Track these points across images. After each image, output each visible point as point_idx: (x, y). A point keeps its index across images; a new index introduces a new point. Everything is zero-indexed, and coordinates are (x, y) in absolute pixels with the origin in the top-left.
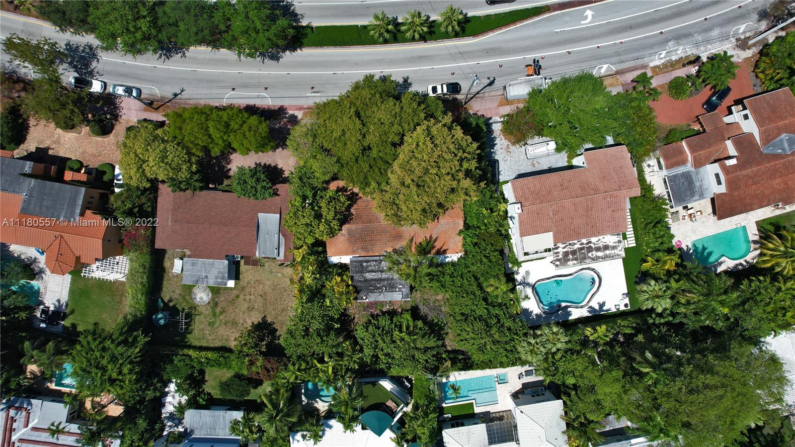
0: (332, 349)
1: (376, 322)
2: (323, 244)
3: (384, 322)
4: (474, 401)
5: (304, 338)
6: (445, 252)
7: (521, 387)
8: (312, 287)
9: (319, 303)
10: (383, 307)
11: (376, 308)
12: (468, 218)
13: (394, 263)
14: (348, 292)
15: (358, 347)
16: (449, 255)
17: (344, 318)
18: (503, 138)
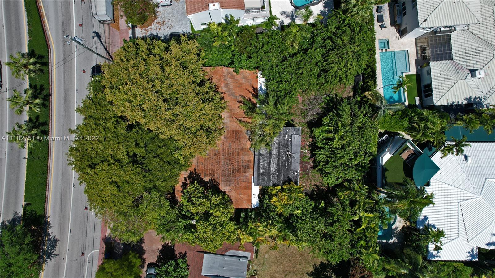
0: (347, 211)
1: (322, 164)
2: (238, 212)
3: (321, 156)
4: (404, 74)
5: (333, 240)
6: (255, 89)
7: (393, 27)
8: (281, 227)
9: (298, 222)
10: (306, 156)
11: (306, 163)
12: (223, 63)
13: (262, 140)
14: (289, 190)
15: (346, 184)
16: (259, 86)
17: (315, 195)
18: (150, 27)
